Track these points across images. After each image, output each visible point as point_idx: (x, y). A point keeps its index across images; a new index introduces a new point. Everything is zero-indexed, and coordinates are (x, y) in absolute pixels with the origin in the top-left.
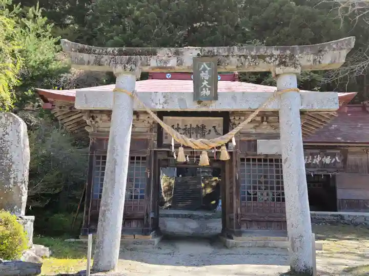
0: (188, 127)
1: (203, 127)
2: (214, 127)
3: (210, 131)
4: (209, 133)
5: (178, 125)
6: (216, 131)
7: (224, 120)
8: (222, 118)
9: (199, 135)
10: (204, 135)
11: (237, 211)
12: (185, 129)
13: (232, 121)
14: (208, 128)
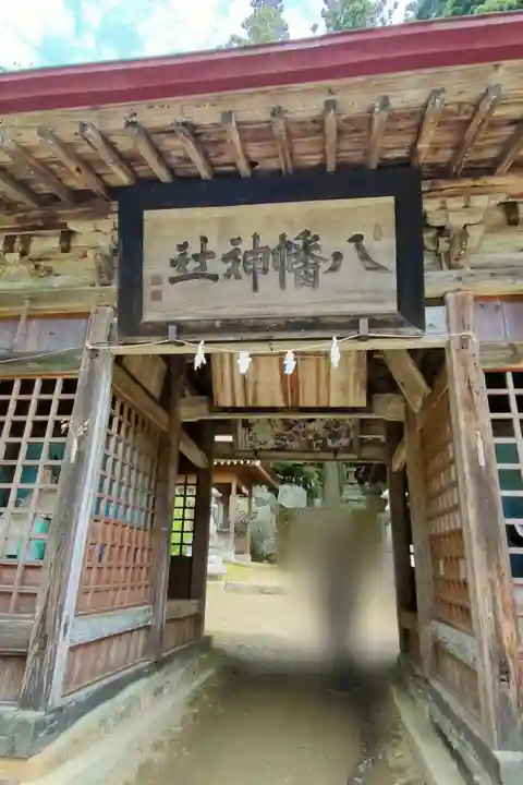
0: (247, 245)
1: (309, 242)
2: (357, 239)
3: (337, 256)
4: (333, 269)
5: (204, 240)
6: (365, 257)
7: (399, 207)
8: (391, 199)
9: (290, 277)
10: (315, 275)
11: (498, 637)
12: (231, 257)
13: (435, 219)
14: (326, 248)
